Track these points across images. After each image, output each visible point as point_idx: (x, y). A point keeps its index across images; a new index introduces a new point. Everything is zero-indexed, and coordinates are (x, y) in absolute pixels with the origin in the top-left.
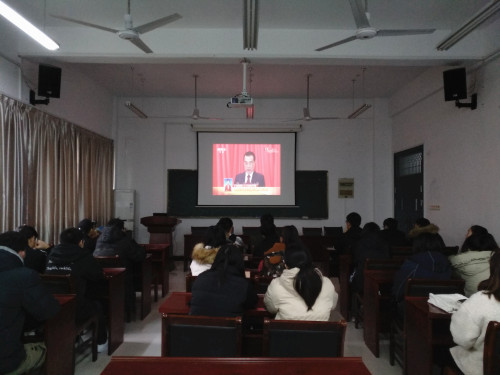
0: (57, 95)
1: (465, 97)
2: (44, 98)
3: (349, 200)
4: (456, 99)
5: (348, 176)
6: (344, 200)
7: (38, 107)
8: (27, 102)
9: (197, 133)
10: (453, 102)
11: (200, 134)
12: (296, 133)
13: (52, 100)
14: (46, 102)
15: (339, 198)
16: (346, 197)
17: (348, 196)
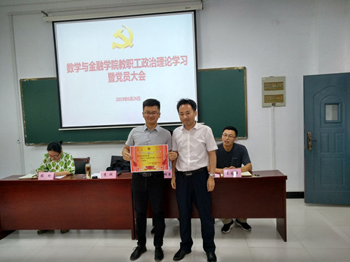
11: (57, 25)
15: (263, 107)
16: (274, 105)
17: (277, 104)
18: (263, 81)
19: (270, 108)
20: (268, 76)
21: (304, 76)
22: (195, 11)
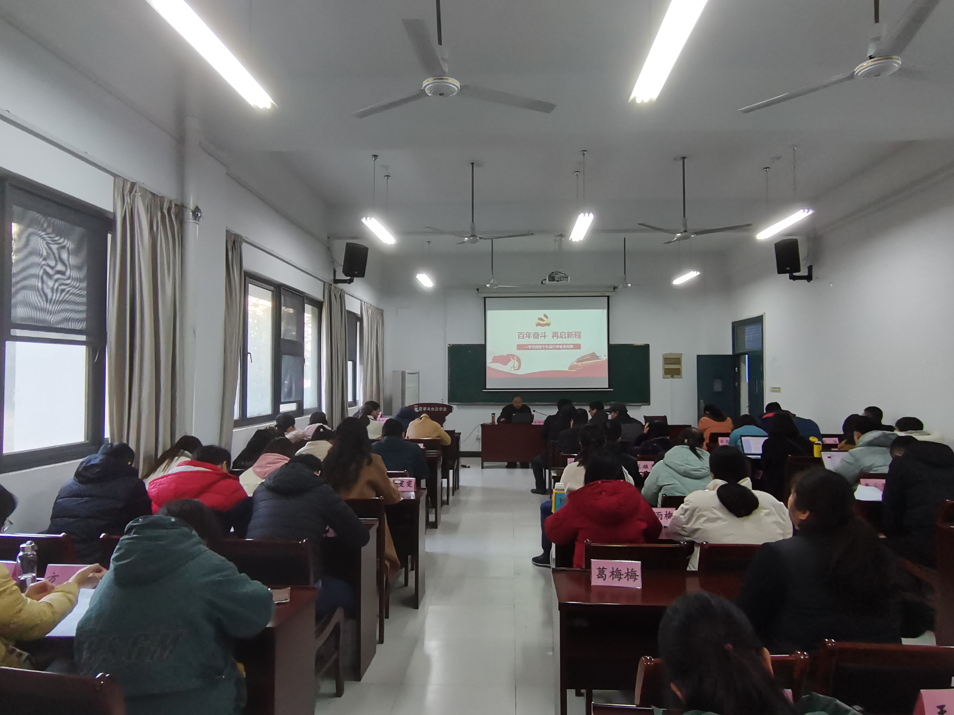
0: (361, 274)
1: (799, 271)
2: (349, 278)
3: (676, 381)
4: (791, 272)
5: (674, 351)
6: (670, 381)
7: (341, 286)
8: (332, 282)
9: (485, 298)
10: (788, 275)
11: (487, 299)
13: (355, 279)
14: (350, 281)
15: (664, 378)
16: (672, 377)
17: (675, 376)
18: (663, 356)
19: (669, 379)
20: (668, 353)
21: (698, 356)
22: (608, 297)
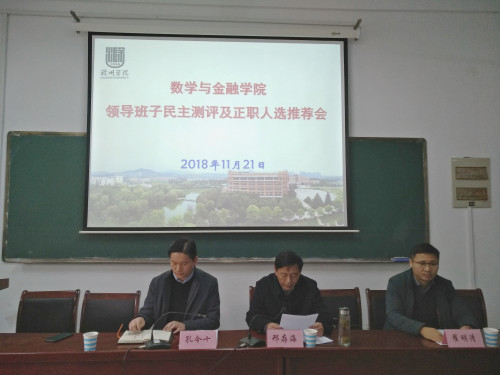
3: (480, 212)
5: (475, 153)
6: (466, 212)
9: (91, 35)
12: (345, 41)
15: (455, 207)
16: (472, 205)
17: (477, 203)
18: (453, 163)
19: (465, 210)
20: (461, 156)
